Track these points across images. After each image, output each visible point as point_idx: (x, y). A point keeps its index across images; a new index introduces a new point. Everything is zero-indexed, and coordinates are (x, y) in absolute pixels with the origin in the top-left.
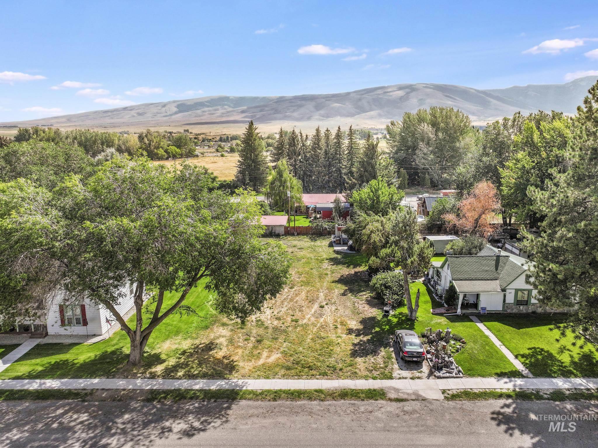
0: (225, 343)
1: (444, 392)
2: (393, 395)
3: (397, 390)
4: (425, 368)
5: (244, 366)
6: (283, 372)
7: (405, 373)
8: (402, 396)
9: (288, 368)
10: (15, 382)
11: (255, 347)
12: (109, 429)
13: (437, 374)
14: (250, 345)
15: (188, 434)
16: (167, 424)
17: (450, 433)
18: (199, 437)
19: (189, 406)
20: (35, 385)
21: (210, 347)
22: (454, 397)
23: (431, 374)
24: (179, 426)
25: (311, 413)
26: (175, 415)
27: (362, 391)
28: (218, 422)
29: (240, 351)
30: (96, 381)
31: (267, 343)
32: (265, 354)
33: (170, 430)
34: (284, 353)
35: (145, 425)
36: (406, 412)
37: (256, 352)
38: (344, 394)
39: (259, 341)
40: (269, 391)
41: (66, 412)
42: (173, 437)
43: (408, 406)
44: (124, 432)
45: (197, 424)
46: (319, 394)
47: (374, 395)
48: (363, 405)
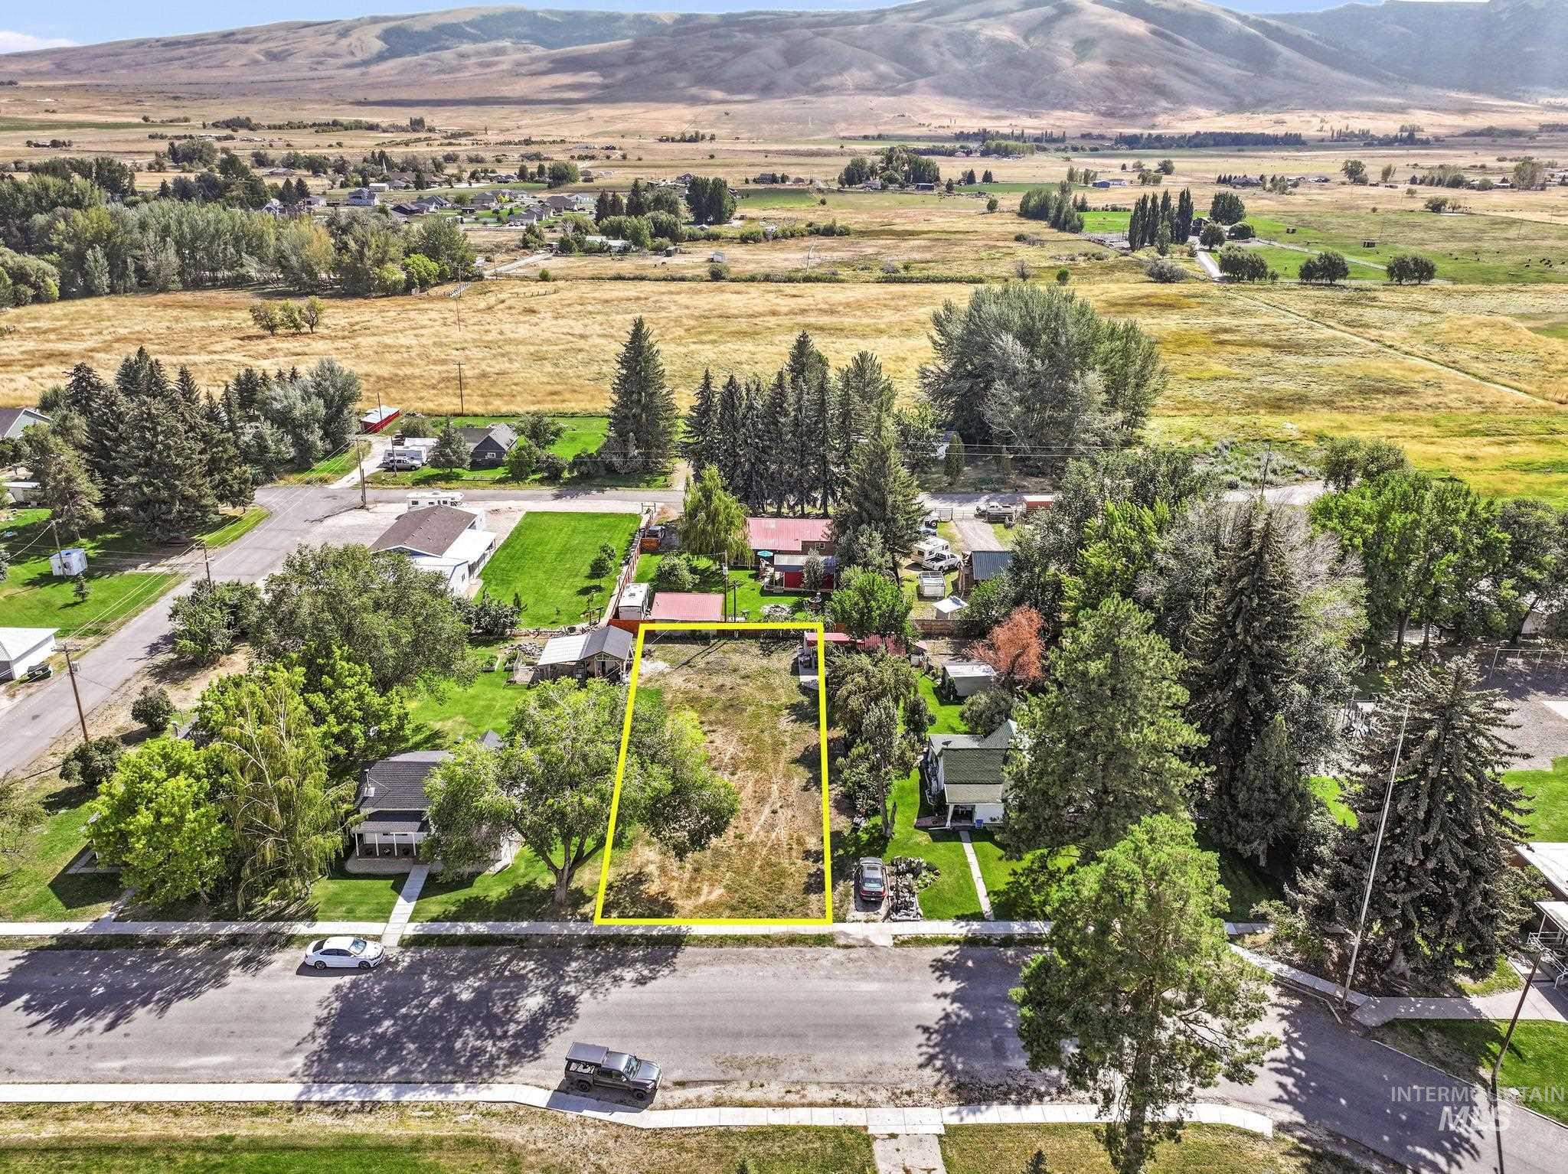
0: (656, 873)
1: (895, 937)
2: (841, 941)
3: (846, 935)
4: (883, 910)
5: (686, 904)
6: (727, 912)
7: (861, 915)
8: (851, 942)
9: (733, 909)
10: (434, 925)
11: (693, 879)
12: (562, 977)
13: (894, 916)
14: (687, 876)
15: (641, 981)
16: (617, 972)
17: (887, 980)
18: (651, 985)
19: (634, 954)
20: (460, 929)
21: (639, 878)
22: (904, 943)
23: (888, 916)
25: (757, 961)
26: (622, 963)
27: (811, 936)
29: (676, 884)
30: (524, 924)
31: (706, 872)
32: (705, 889)
34: (728, 888)
35: (597, 973)
36: (850, 960)
37: (695, 886)
38: (792, 940)
39: (697, 870)
40: (714, 936)
41: (511, 960)
43: (854, 954)
44: (577, 980)
45: (646, 972)
46: (766, 941)
47: (822, 940)
48: (810, 952)
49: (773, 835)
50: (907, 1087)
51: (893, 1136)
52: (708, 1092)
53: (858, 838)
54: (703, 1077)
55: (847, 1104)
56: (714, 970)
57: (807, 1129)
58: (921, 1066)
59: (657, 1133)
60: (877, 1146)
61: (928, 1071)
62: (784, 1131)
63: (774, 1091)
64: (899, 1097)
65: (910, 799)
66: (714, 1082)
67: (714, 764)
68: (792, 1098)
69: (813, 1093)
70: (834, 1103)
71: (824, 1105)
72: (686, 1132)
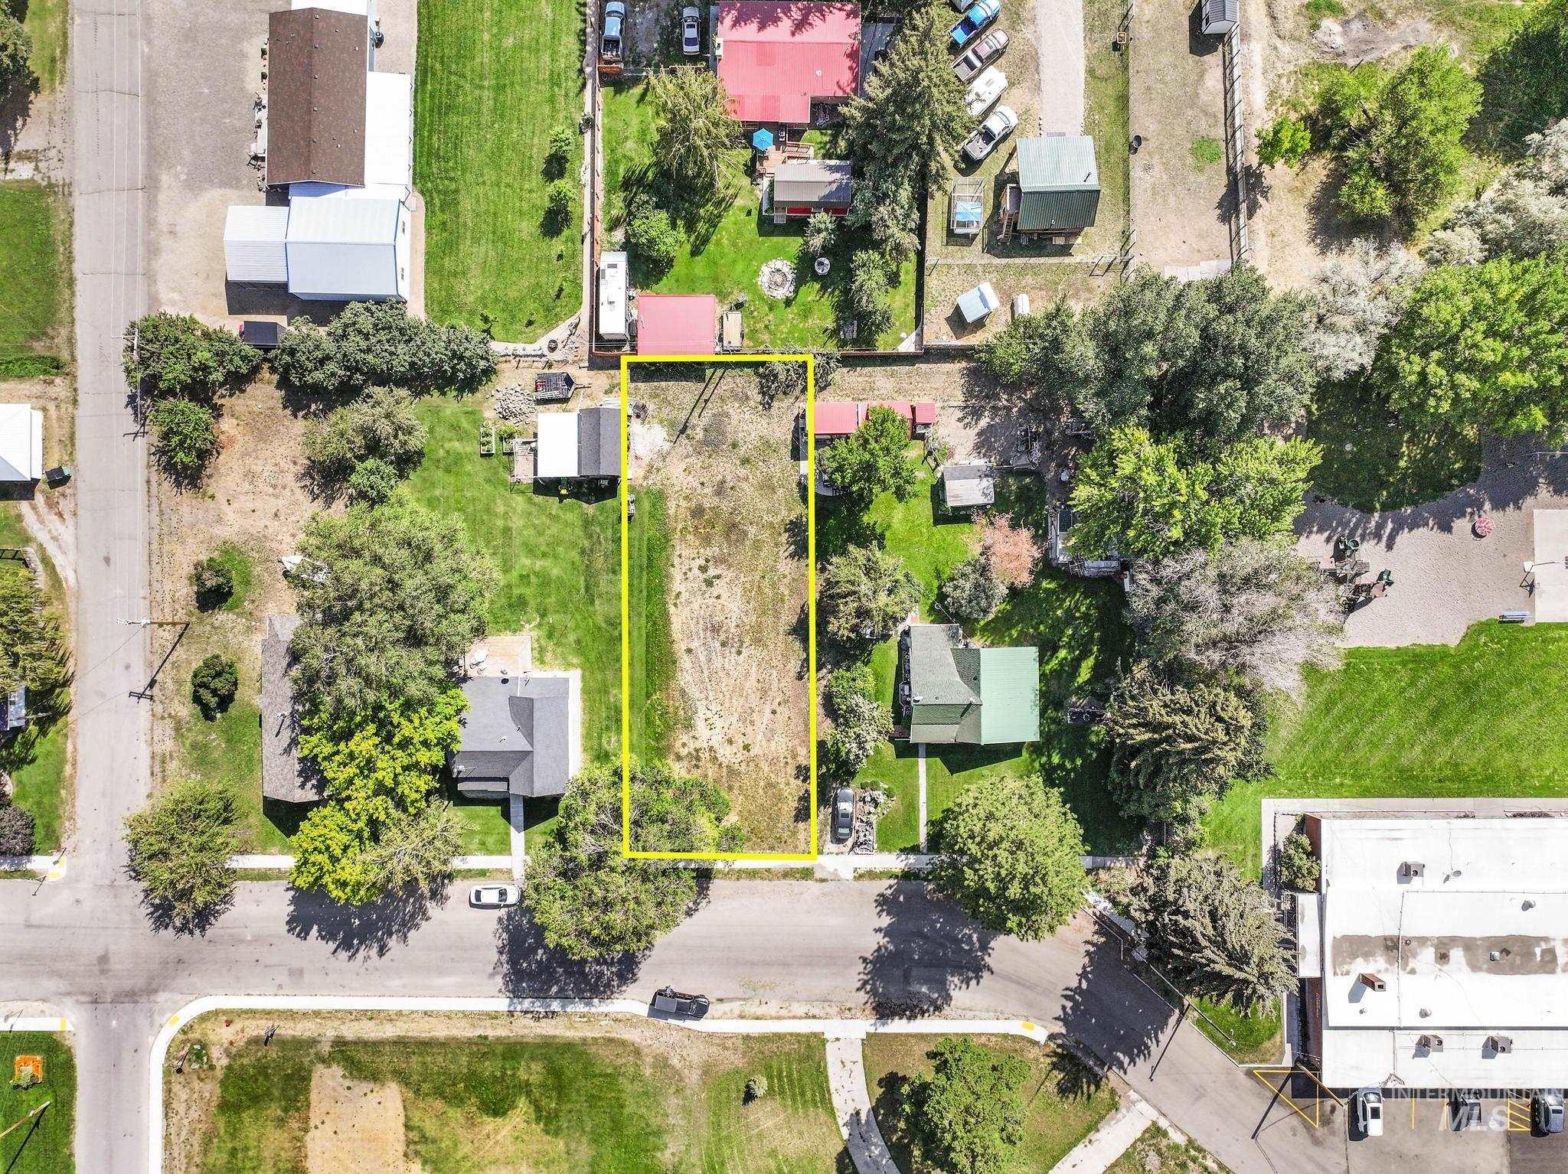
1: (855, 870)
2: (818, 875)
3: (823, 868)
4: (850, 843)
7: (834, 848)
8: (826, 875)
13: (856, 849)
22: (861, 877)
23: (852, 849)
27: (798, 870)
38: (785, 874)
46: (768, 874)
47: (806, 874)
48: (797, 886)
49: (773, 746)
50: (848, 1005)
51: (838, 1039)
52: (736, 1006)
54: (732, 995)
55: (814, 1017)
57: (791, 1034)
58: (858, 990)
59: (710, 1035)
60: (828, 1046)
61: (862, 992)
62: (779, 1036)
63: (772, 1008)
64: (846, 1012)
66: (740, 999)
68: (783, 1012)
70: (807, 1016)
71: (800, 1018)
72: (726, 1037)
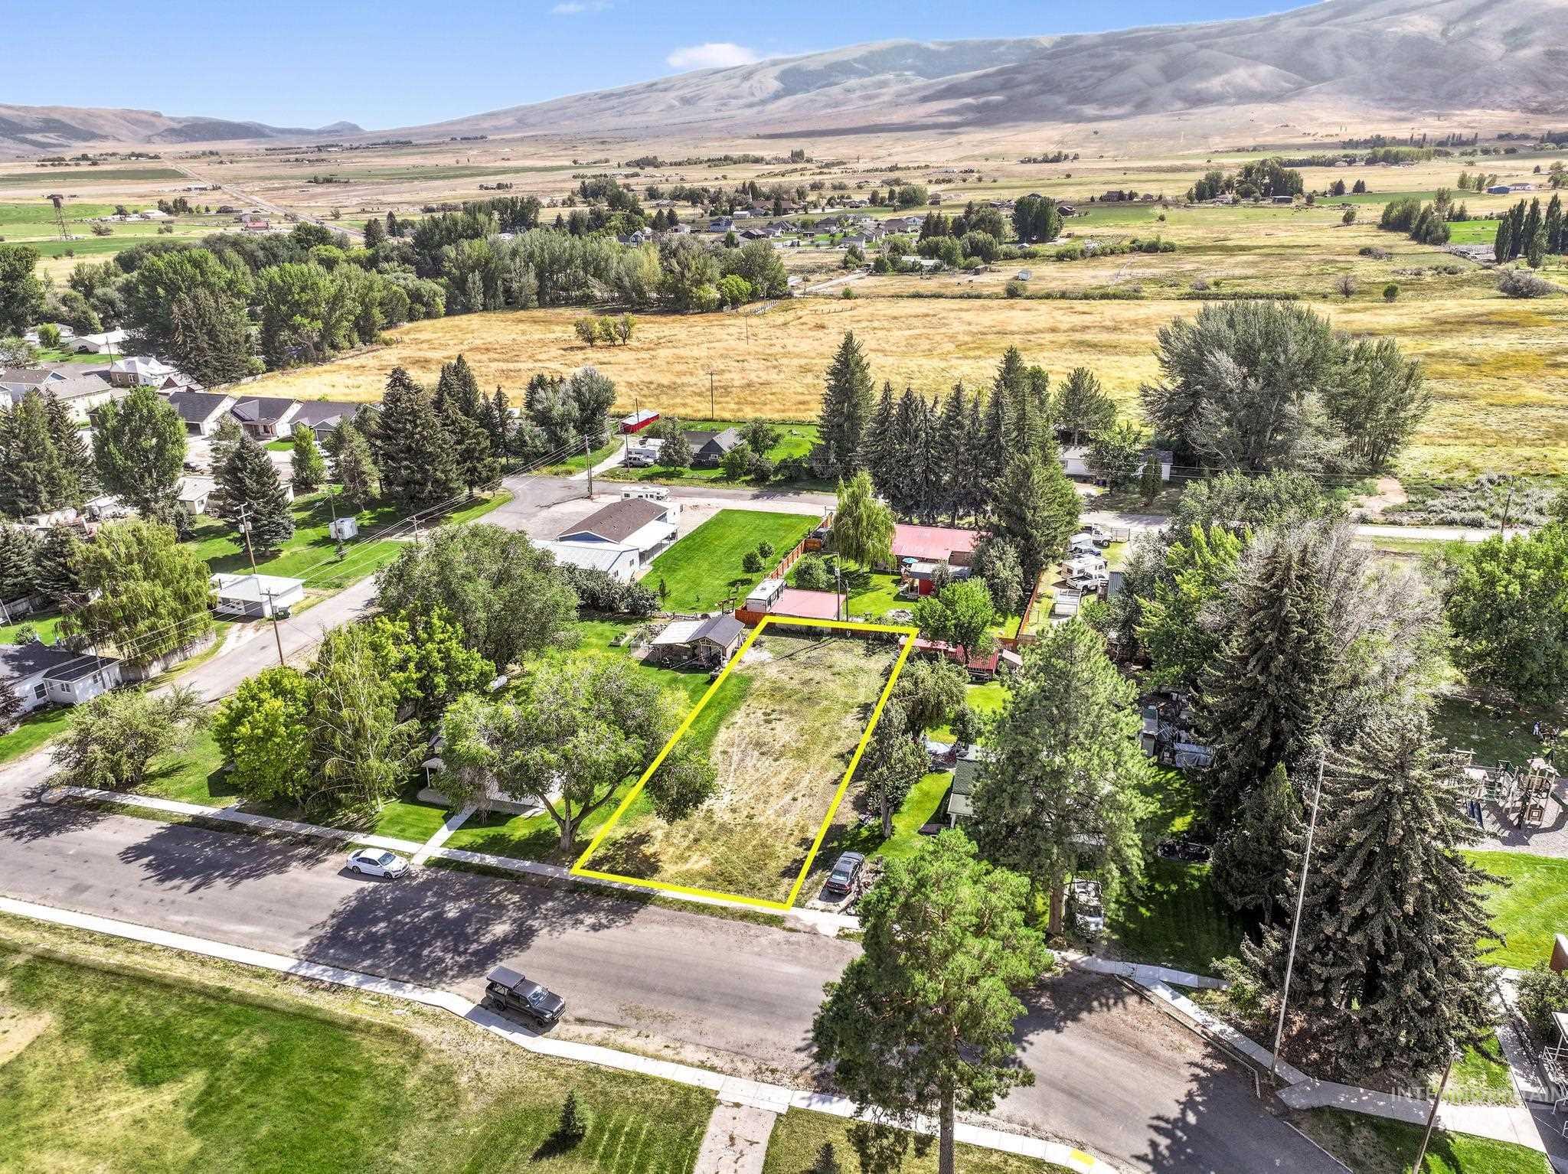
0: (660, 837)
1: (840, 929)
2: (788, 925)
3: (798, 919)
4: (843, 903)
5: (669, 869)
6: (702, 882)
7: (821, 905)
8: (799, 926)
9: (709, 879)
10: (459, 853)
11: (689, 848)
12: (535, 912)
13: (850, 910)
14: (686, 844)
15: (595, 928)
16: (581, 917)
17: (812, 967)
18: (605, 932)
19: (606, 903)
20: (476, 859)
21: (643, 839)
22: (848, 936)
23: (845, 909)
24: (590, 920)
25: (704, 929)
26: (589, 909)
27: (763, 915)
28: (623, 922)
29: (671, 850)
30: (528, 863)
31: (704, 843)
32: (695, 858)
33: (582, 922)
34: (715, 860)
35: (563, 915)
36: (788, 942)
37: (687, 854)
38: (745, 916)
39: (696, 841)
40: (678, 900)
41: (502, 891)
42: (582, 928)
43: (794, 937)
44: (545, 917)
45: (604, 921)
46: (724, 913)
47: (773, 921)
48: (754, 929)
49: (781, 820)
50: (774, 1065)
51: (737, 1105)
52: (599, 1032)
53: (859, 833)
54: (602, 1018)
55: (713, 1069)
56: (663, 929)
57: (664, 1082)
58: (798, 1050)
59: (539, 1057)
60: (717, 1111)
61: (802, 1055)
62: (644, 1079)
63: (655, 1044)
64: (765, 1073)
65: (929, 805)
66: (610, 1025)
67: (764, 749)
68: (669, 1053)
69: (690, 1053)
70: (702, 1065)
71: (692, 1065)
72: (562, 1062)
